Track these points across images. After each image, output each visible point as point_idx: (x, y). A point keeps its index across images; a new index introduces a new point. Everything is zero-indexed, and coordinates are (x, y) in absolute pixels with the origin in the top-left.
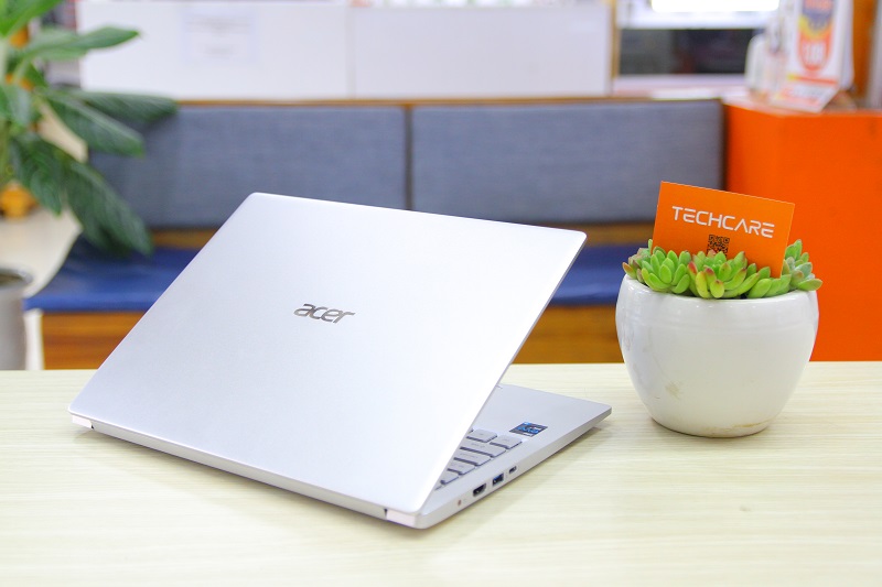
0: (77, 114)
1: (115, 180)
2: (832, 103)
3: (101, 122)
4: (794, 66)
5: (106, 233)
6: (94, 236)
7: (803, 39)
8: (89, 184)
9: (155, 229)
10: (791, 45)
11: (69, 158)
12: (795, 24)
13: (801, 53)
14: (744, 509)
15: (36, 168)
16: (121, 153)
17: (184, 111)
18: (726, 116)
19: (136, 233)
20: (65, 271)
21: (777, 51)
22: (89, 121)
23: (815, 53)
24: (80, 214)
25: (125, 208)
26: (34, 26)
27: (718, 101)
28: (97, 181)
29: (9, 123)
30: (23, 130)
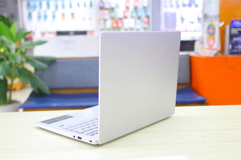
0: (32, 61)
1: (41, 77)
2: (216, 54)
3: (38, 63)
4: (206, 46)
5: (39, 90)
6: (36, 91)
7: (208, 40)
8: (35, 78)
9: (51, 89)
10: (205, 41)
11: (30, 72)
12: (206, 36)
13: (208, 43)
14: (205, 137)
15: (22, 74)
16: (43, 70)
17: (58, 60)
18: (190, 58)
19: (46, 90)
20: (29, 99)
21: (202, 43)
22: (35, 63)
23: (211, 42)
24: (33, 85)
25: (44, 84)
26: (23, 41)
27: (188, 55)
28: (37, 77)
29: (16, 63)
30: (19, 65)
